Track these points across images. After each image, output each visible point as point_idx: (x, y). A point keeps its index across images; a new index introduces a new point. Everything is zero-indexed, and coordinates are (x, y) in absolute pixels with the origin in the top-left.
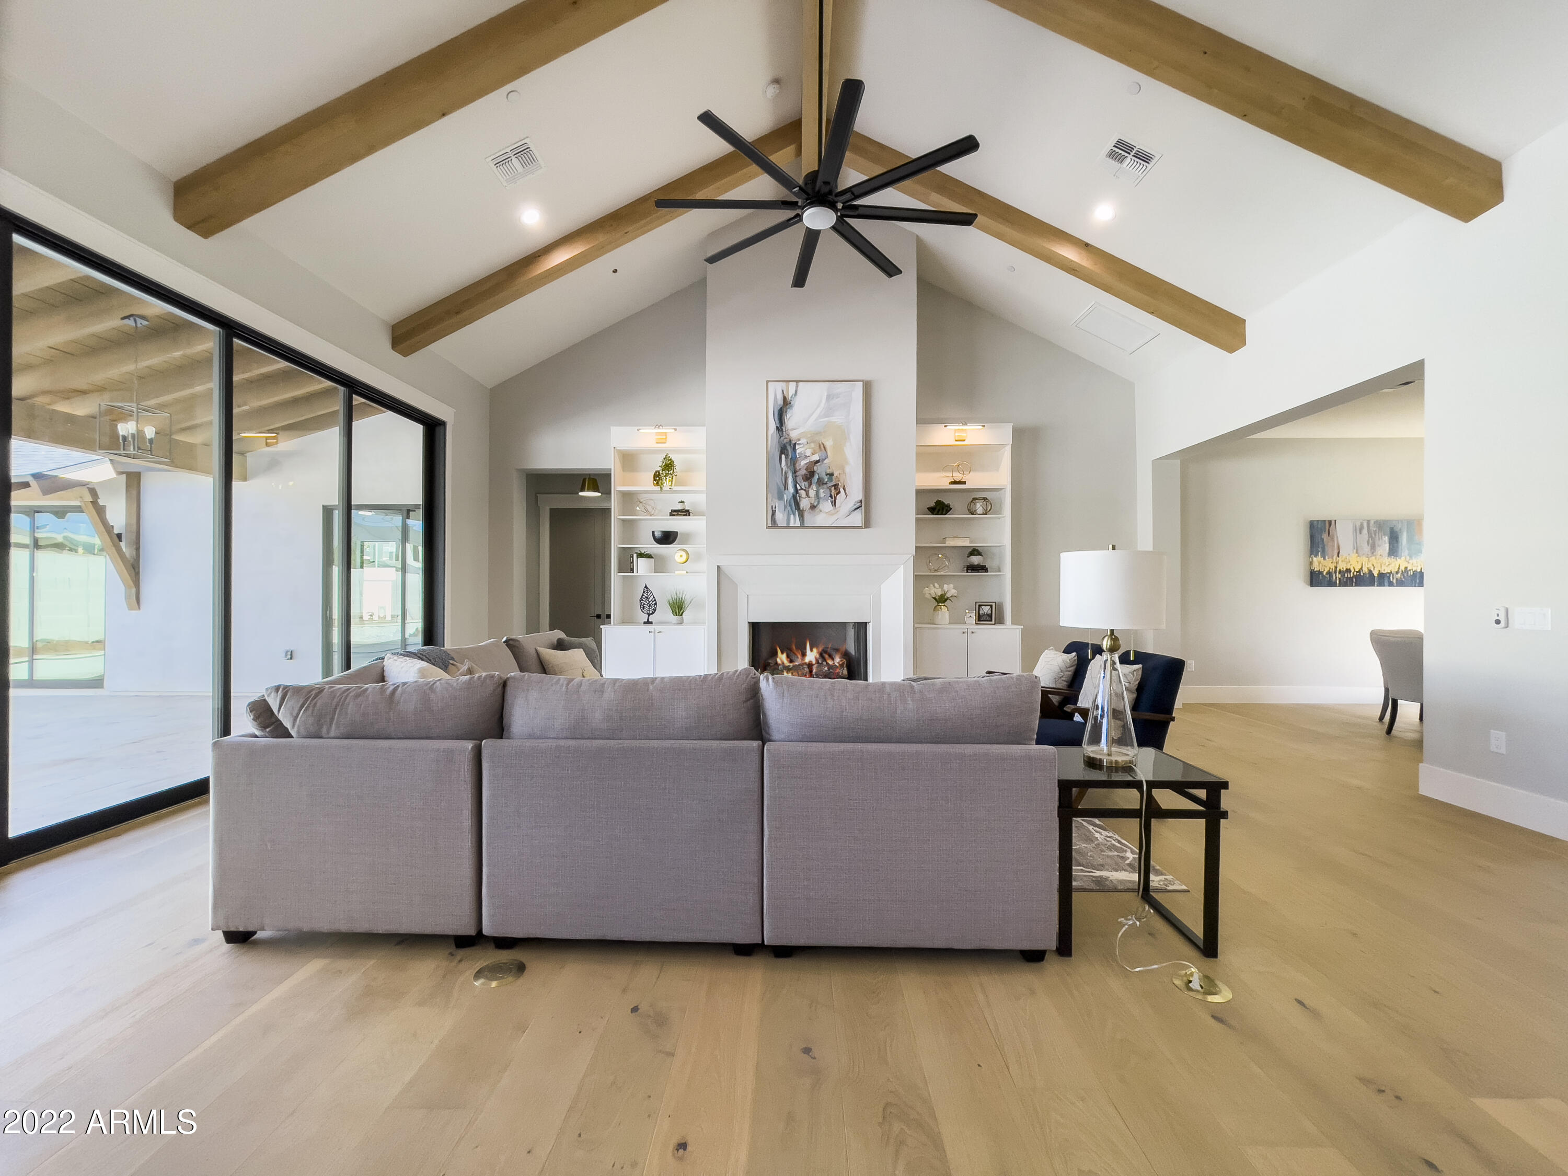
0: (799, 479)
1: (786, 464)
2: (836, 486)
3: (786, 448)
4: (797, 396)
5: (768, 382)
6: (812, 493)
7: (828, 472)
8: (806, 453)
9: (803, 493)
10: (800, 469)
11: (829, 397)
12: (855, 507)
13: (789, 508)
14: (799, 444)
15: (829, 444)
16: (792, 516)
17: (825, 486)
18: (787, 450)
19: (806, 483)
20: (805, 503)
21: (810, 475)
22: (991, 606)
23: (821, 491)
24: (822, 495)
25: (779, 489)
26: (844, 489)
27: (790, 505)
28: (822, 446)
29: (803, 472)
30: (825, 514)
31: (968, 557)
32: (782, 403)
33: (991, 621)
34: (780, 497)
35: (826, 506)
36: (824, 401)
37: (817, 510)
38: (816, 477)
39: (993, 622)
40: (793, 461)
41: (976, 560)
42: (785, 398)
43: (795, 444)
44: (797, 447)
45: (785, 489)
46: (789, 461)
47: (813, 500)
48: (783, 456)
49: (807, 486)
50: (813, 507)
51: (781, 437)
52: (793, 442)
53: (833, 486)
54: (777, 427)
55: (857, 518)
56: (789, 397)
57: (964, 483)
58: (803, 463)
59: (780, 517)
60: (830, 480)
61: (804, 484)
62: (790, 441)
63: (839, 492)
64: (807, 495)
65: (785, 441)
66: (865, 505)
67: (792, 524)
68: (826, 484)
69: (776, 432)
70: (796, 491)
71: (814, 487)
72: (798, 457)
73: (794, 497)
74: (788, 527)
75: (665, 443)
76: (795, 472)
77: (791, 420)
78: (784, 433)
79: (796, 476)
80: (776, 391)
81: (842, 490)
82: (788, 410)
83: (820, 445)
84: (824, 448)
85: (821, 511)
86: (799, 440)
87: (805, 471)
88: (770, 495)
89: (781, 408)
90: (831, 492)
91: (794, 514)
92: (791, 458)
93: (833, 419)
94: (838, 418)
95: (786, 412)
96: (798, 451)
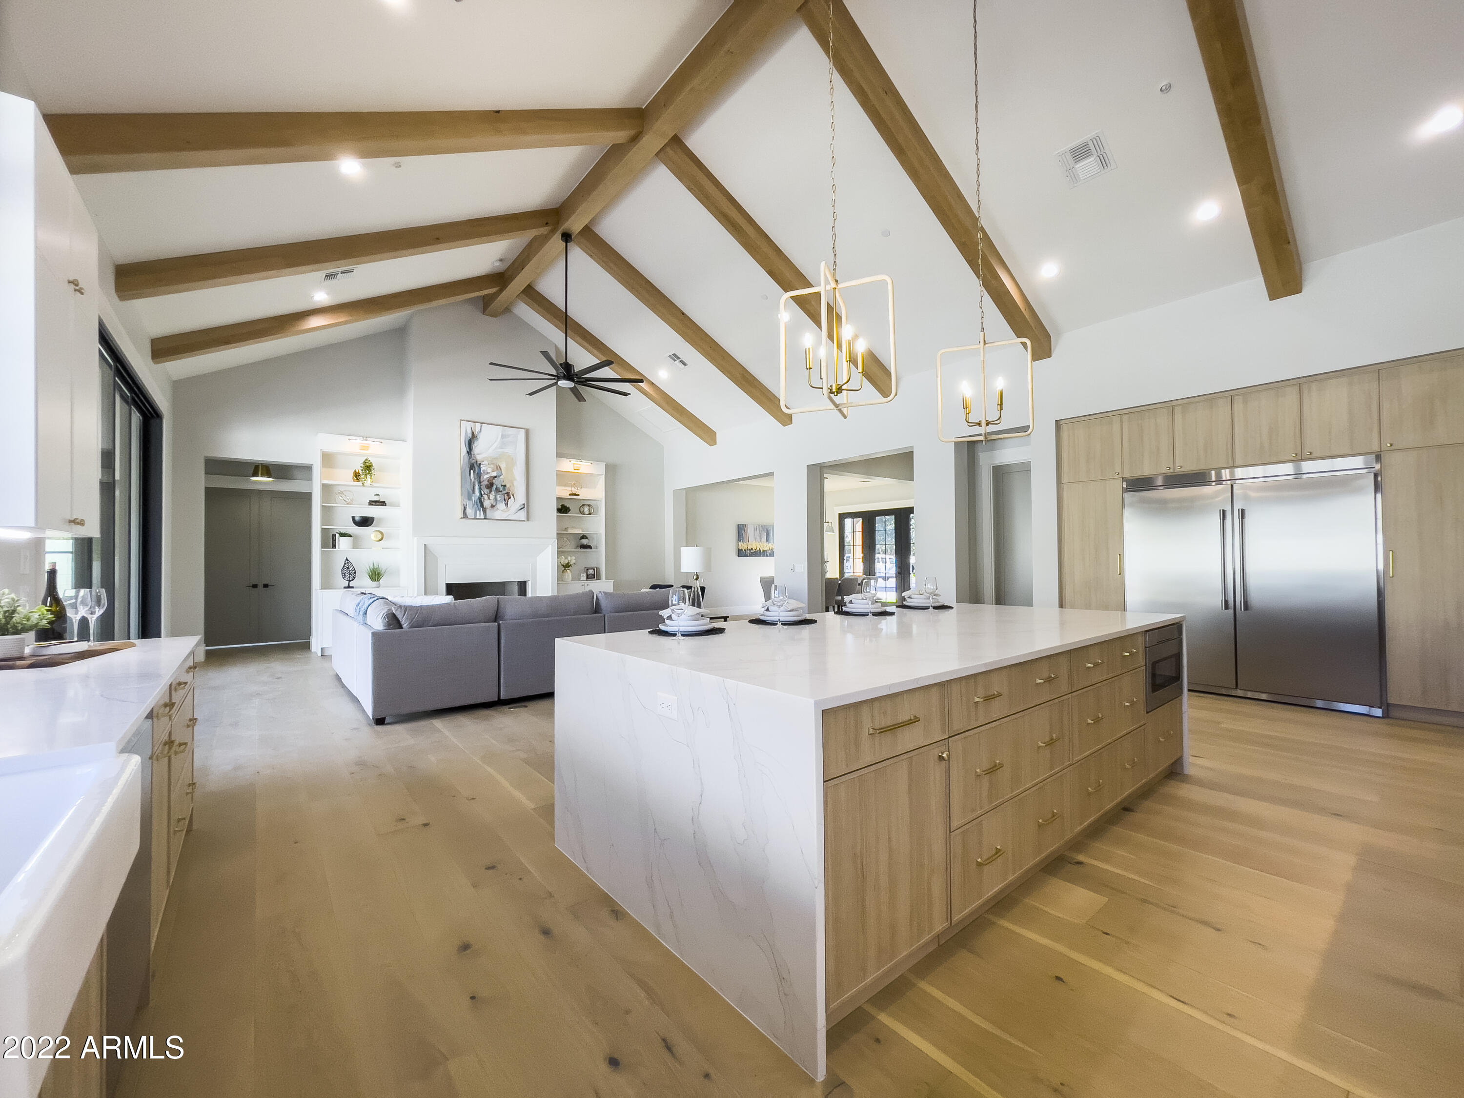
0: (483, 487)
1: (474, 477)
2: (508, 494)
3: (474, 466)
4: (481, 433)
5: (461, 420)
6: (492, 497)
7: (503, 484)
8: (488, 471)
9: (485, 497)
10: (483, 481)
11: (503, 436)
12: (521, 507)
13: (476, 506)
14: (483, 464)
15: (503, 466)
16: (478, 512)
17: (500, 493)
18: (475, 468)
19: (488, 491)
20: (487, 503)
21: (490, 486)
22: (594, 569)
23: (498, 496)
24: (498, 498)
25: (469, 492)
26: (513, 495)
27: (477, 504)
28: (498, 467)
29: (486, 483)
30: (501, 511)
31: (580, 539)
32: (471, 436)
33: (594, 578)
34: (470, 498)
35: (501, 506)
36: (500, 437)
37: (495, 508)
38: (495, 487)
39: (596, 579)
40: (479, 475)
41: (585, 542)
42: (473, 433)
43: (480, 464)
44: (481, 466)
45: (473, 493)
46: (476, 476)
47: (492, 502)
48: (472, 471)
49: (489, 492)
50: (493, 506)
51: (470, 459)
52: (479, 462)
53: (506, 493)
54: (468, 452)
55: (522, 515)
56: (476, 433)
57: (578, 495)
58: (486, 477)
59: (470, 512)
60: (504, 489)
61: (486, 491)
62: (477, 462)
63: (510, 498)
64: (489, 498)
65: (473, 461)
66: (526, 507)
67: (477, 517)
68: (501, 491)
69: (467, 455)
70: (481, 495)
71: (493, 493)
72: (482, 472)
73: (480, 499)
74: (475, 518)
75: (367, 450)
76: (480, 482)
77: (478, 448)
78: (472, 456)
79: (481, 485)
80: (467, 427)
81: (512, 496)
82: (475, 441)
83: (497, 467)
84: (500, 468)
85: (498, 509)
86: (483, 461)
87: (487, 483)
88: (463, 497)
89: (470, 439)
90: (504, 497)
91: (480, 511)
92: (478, 473)
93: (506, 450)
94: (508, 450)
95: (474, 442)
96: (482, 469)
